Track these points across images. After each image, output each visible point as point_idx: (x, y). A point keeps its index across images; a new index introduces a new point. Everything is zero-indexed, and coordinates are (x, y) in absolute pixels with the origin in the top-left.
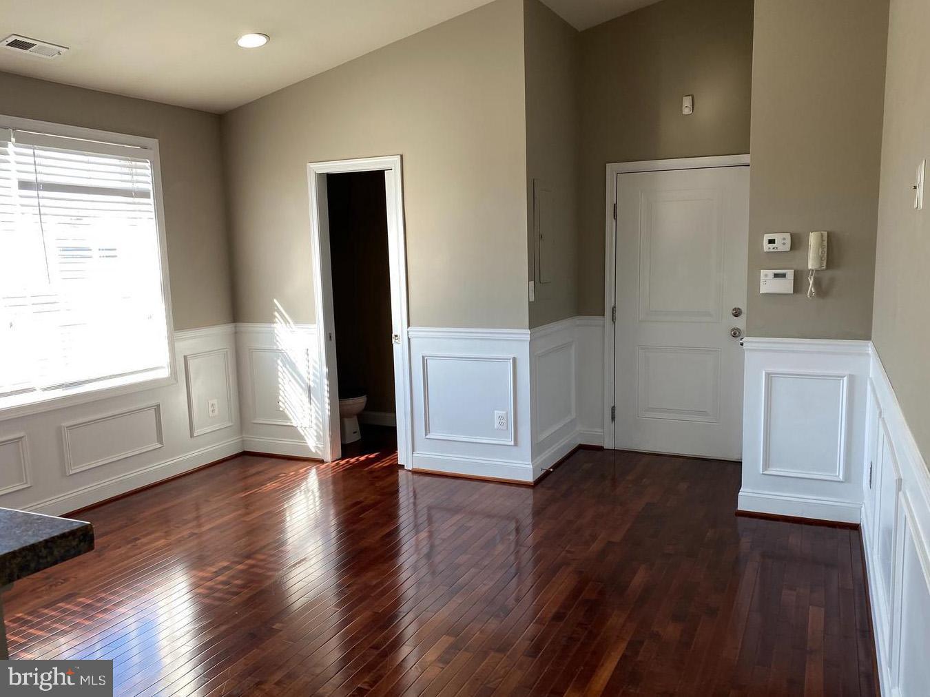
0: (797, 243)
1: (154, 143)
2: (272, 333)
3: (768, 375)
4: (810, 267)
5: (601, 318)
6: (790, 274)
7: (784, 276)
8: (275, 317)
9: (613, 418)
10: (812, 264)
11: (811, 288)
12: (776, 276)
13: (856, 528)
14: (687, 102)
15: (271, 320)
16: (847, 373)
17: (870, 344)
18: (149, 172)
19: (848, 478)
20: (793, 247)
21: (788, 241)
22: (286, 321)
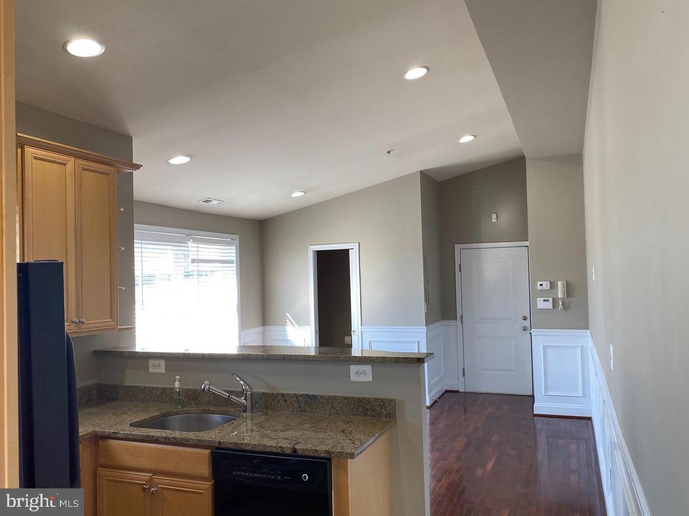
0: (553, 286)
1: (237, 237)
2: (285, 331)
3: (543, 346)
4: (559, 297)
5: (455, 321)
6: (551, 300)
7: (548, 300)
8: (287, 322)
9: (464, 375)
10: (560, 295)
11: (561, 306)
12: (544, 300)
13: (590, 419)
14: (494, 216)
15: (285, 324)
16: (580, 345)
17: (589, 331)
18: (234, 251)
19: (584, 395)
20: (551, 287)
21: (549, 285)
22: (293, 325)
